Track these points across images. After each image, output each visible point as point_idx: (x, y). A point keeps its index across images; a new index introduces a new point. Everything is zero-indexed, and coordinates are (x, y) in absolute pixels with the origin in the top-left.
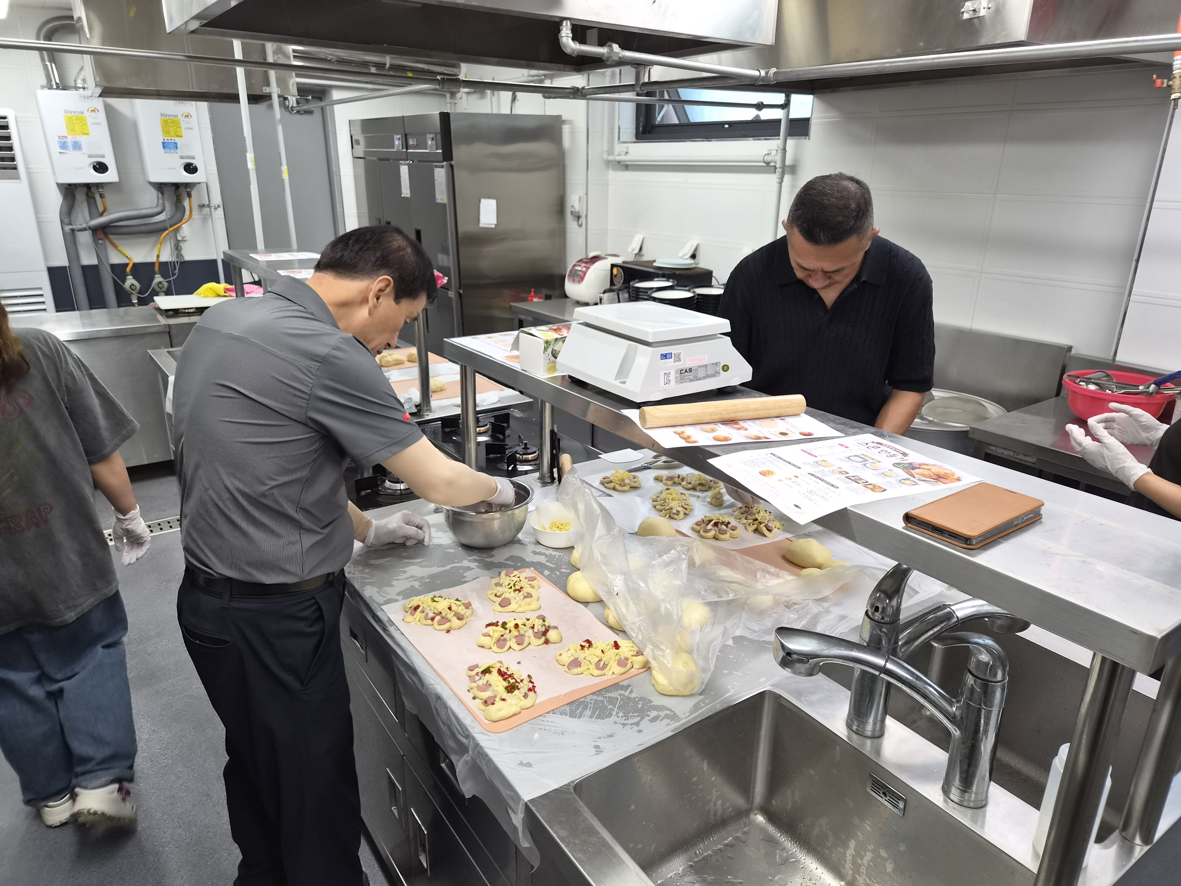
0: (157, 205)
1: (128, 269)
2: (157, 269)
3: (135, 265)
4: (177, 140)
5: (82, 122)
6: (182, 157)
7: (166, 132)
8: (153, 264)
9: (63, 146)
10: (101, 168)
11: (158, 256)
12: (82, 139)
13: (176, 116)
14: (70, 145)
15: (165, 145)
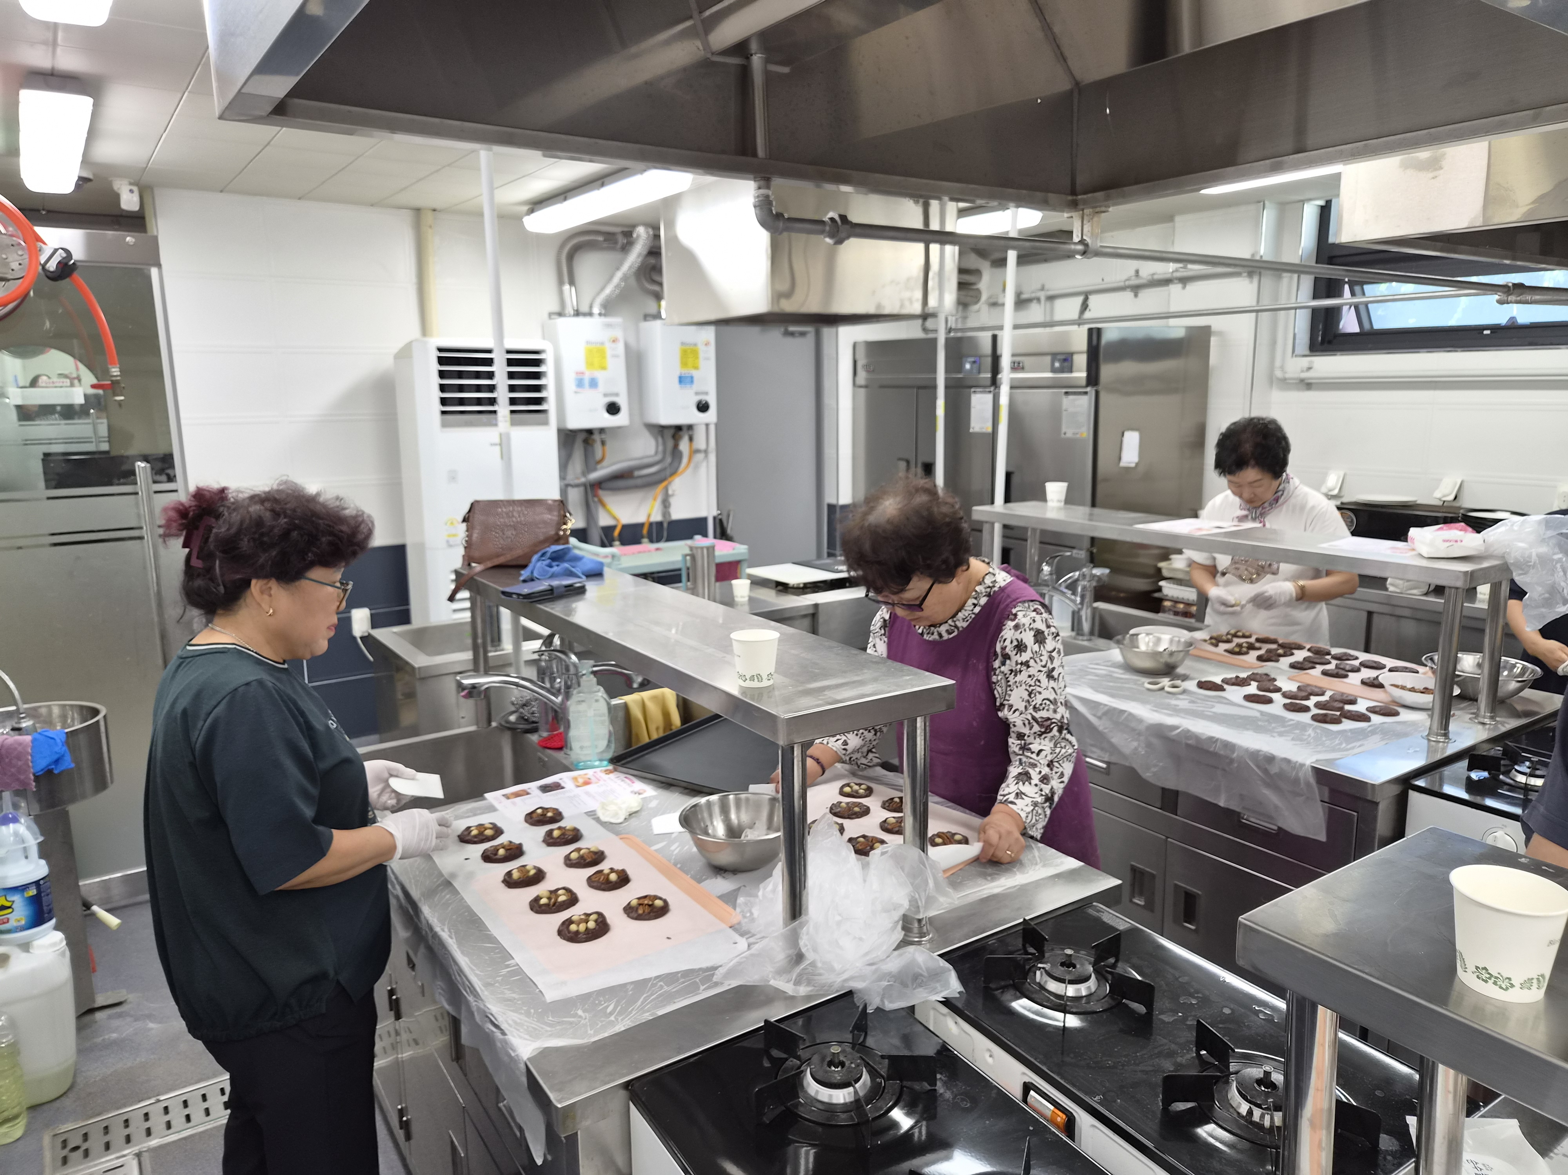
0: (656, 453)
1: (616, 533)
2: (645, 531)
3: (625, 527)
4: (694, 373)
5: (602, 353)
6: (697, 394)
7: (684, 364)
8: (641, 525)
9: (580, 383)
10: (613, 409)
11: (649, 516)
12: (600, 375)
13: (695, 345)
14: (586, 382)
15: (682, 380)
